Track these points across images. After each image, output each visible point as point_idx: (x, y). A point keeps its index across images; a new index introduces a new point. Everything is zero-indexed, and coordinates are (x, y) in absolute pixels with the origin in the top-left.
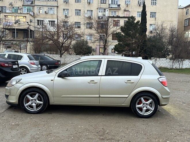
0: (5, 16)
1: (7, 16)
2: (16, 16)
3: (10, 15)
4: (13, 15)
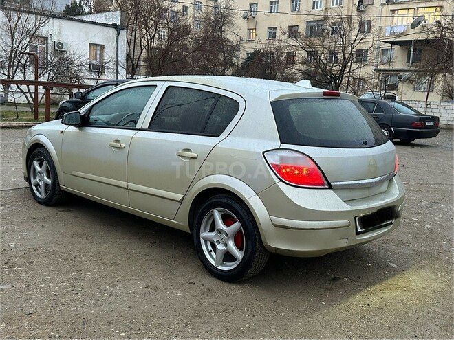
0: (393, 11)
1: (398, 10)
2: (418, 8)
3: (405, 6)
4: (410, 6)
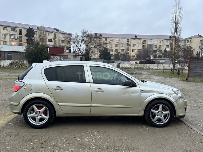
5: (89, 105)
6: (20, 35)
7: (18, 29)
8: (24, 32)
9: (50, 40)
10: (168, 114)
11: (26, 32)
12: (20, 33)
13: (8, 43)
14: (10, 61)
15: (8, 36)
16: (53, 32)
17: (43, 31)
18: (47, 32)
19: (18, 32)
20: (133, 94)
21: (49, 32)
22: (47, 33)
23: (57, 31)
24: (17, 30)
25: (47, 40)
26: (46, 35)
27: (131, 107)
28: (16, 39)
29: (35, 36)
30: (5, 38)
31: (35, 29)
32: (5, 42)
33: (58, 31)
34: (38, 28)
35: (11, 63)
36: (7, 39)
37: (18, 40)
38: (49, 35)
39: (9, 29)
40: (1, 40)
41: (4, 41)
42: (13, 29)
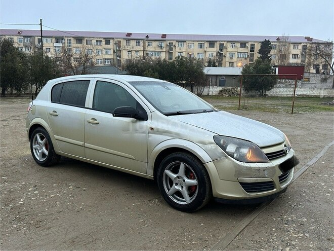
5: (81, 143)
6: (251, 53)
7: (250, 43)
8: (258, 47)
9: (295, 56)
10: (196, 186)
11: (260, 48)
12: (252, 50)
13: (235, 64)
14: (220, 88)
15: (236, 55)
16: (301, 43)
17: (285, 42)
18: (292, 43)
19: (249, 49)
20: (136, 134)
21: (295, 43)
22: (292, 46)
23: (308, 40)
24: (248, 45)
25: (291, 56)
26: (288, 49)
27: (133, 157)
28: (246, 59)
29: (272, 51)
30: (231, 58)
31: (274, 42)
32: (231, 64)
33: (311, 39)
34: (278, 39)
35: (221, 91)
36: (235, 60)
37: (248, 59)
38: (294, 48)
39: (238, 45)
40: (227, 61)
41: (230, 62)
42: (243, 44)
